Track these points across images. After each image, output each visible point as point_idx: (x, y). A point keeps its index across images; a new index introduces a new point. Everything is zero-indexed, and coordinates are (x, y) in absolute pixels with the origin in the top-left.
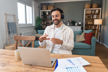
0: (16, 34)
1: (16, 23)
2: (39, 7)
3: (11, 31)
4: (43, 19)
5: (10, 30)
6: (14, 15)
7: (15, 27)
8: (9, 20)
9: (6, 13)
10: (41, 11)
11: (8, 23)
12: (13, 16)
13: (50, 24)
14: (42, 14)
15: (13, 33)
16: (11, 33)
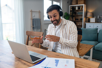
0: (40, 29)
1: (40, 19)
2: (68, 2)
3: (36, 27)
4: (71, 15)
5: (34, 26)
6: (40, 12)
7: (39, 23)
8: (34, 16)
9: (31, 10)
10: (69, 6)
11: (33, 19)
12: (38, 12)
13: (79, 20)
14: (71, 10)
15: (37, 28)
16: (35, 29)
